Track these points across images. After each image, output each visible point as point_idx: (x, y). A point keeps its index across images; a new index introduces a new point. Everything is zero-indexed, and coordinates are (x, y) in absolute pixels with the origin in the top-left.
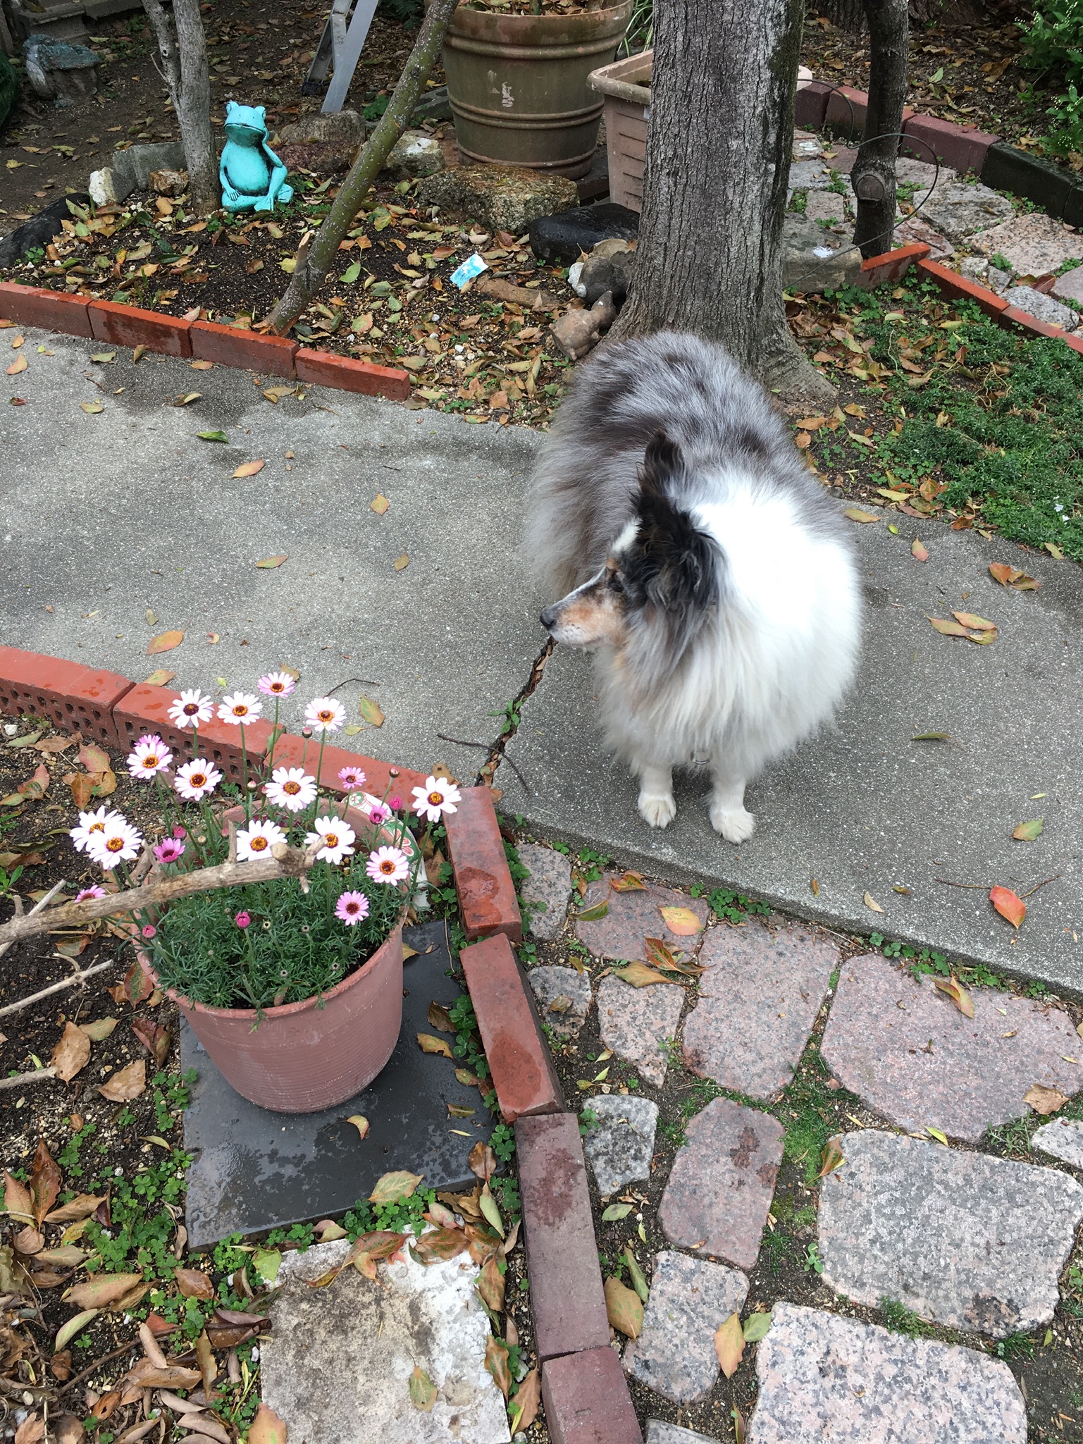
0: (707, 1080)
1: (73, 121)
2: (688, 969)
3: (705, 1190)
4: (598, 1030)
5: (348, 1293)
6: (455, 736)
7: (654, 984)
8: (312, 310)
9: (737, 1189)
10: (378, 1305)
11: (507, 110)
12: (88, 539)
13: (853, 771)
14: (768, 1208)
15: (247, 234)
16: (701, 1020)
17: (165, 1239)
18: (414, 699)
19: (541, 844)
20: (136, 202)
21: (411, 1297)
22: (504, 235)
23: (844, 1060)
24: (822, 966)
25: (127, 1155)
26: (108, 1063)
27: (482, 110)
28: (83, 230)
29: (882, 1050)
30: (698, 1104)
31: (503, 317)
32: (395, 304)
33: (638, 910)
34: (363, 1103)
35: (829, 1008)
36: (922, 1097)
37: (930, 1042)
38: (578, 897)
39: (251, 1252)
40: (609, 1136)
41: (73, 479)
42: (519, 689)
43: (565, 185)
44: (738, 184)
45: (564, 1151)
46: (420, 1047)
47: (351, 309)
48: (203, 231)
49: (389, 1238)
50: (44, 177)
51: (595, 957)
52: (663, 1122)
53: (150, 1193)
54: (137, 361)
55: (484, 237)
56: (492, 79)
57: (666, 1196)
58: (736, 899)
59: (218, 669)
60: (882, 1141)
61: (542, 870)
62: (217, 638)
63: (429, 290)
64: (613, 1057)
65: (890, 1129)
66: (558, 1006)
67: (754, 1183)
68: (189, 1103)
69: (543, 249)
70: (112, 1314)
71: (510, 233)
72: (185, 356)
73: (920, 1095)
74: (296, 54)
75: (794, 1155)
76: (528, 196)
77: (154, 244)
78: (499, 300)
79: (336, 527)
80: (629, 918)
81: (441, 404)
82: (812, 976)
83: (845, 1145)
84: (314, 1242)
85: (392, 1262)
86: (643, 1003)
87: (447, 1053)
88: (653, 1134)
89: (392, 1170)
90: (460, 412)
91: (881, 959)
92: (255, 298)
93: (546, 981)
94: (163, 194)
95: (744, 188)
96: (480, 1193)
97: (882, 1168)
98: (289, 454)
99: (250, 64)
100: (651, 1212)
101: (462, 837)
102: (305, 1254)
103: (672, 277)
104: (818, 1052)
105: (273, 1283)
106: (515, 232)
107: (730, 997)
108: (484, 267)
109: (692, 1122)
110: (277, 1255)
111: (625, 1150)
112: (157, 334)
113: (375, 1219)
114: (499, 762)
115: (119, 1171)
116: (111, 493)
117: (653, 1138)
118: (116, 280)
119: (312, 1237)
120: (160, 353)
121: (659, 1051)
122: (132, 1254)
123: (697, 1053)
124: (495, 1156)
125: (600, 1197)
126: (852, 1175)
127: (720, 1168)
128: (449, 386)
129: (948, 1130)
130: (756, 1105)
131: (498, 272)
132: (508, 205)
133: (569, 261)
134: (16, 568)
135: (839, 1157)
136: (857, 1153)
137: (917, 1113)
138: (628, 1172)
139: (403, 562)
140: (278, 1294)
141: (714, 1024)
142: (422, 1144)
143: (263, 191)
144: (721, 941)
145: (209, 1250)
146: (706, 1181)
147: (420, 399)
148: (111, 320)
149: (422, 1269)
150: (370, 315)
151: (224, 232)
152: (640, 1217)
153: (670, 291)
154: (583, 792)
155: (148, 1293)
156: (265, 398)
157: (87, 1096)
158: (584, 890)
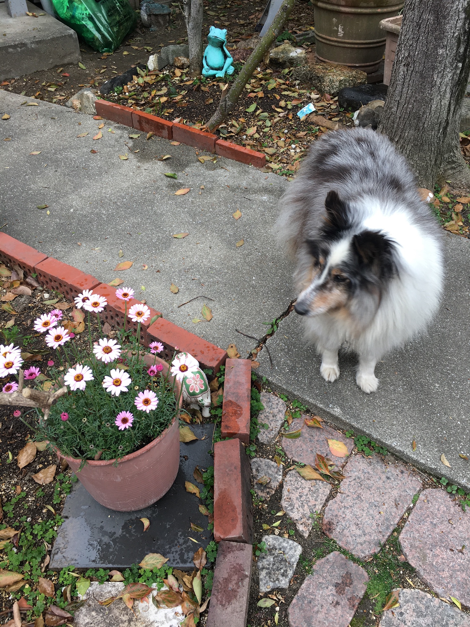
0: (332, 540)
1: (156, 37)
2: (336, 475)
3: (316, 603)
4: (280, 498)
5: (116, 612)
6: (244, 332)
7: (316, 480)
8: (230, 123)
9: (334, 606)
10: (129, 623)
11: (340, 38)
12: (105, 215)
13: (449, 385)
14: (349, 621)
15: (210, 87)
16: (336, 506)
17: (39, 559)
18: (229, 310)
19: (274, 394)
20: (166, 70)
21: (146, 624)
22: (327, 96)
23: (411, 546)
24: (410, 489)
25: (35, 512)
26: (42, 463)
27: (328, 37)
28: (141, 81)
29: (434, 546)
30: (325, 552)
31: (318, 133)
32: (268, 123)
33: (316, 438)
34: (150, 512)
35: (409, 514)
36: (451, 578)
37: (463, 547)
38: (286, 425)
39: (77, 577)
40: (272, 559)
41: (106, 187)
42: (281, 313)
43: (361, 74)
44: (440, 72)
45: (240, 565)
46: (185, 488)
47: (247, 124)
48: (191, 84)
49: (144, 588)
50: (137, 59)
51: (288, 458)
52: (303, 558)
53: (39, 534)
54: (148, 139)
55: (318, 96)
56: (334, 23)
57: (294, 601)
58: (369, 442)
59: (143, 282)
60: (423, 598)
61: (271, 408)
62: (147, 267)
63: (286, 118)
64: (285, 515)
65: (429, 592)
66: (262, 481)
67: (345, 605)
68: (70, 492)
69: (344, 103)
70: (6, 592)
71: (330, 95)
72: (169, 139)
73: (451, 576)
74: (257, 14)
75: (371, 594)
76: (342, 78)
77: (169, 89)
78: (318, 125)
79: (214, 223)
80: (310, 441)
81: (278, 171)
82: (403, 494)
83: (401, 595)
84: (108, 580)
85: (142, 602)
86: (307, 489)
87: (198, 495)
88: (295, 564)
89: (154, 552)
90: (286, 176)
91: (444, 492)
92: (206, 116)
93: (259, 466)
94: (179, 68)
95: (443, 74)
96: (195, 575)
97: (420, 614)
98: (202, 187)
99: (237, 17)
100: (285, 607)
101: (231, 384)
102: (102, 585)
103: (400, 118)
104: (397, 538)
105: (82, 597)
106: (333, 94)
107: (355, 496)
108: (314, 109)
109: (318, 562)
110: (88, 583)
111: (278, 569)
112: (158, 127)
113: (140, 576)
114: (262, 348)
115: (29, 519)
116: (120, 196)
117: (295, 566)
118: (149, 103)
119: (108, 577)
120: (159, 136)
121: (309, 517)
122: (22, 564)
123: (330, 523)
124: (207, 558)
125: (259, 592)
126: (402, 614)
127: (327, 592)
128: (285, 163)
129: (463, 601)
130: (356, 560)
131: (320, 112)
132: (332, 81)
133: (354, 110)
134: (71, 224)
135: (396, 602)
136: (407, 602)
137: (447, 587)
138: (277, 582)
139: (241, 243)
140: (83, 603)
141: (343, 509)
142: (173, 541)
143: (220, 69)
144: (357, 463)
145: (58, 571)
146: (318, 597)
147: (269, 168)
148: (141, 120)
149: (156, 609)
150: (256, 127)
151: (200, 85)
152: (278, 609)
153: (398, 125)
154: (300, 371)
155: (24, 586)
156: (199, 161)
157: (27, 478)
158: (290, 422)
